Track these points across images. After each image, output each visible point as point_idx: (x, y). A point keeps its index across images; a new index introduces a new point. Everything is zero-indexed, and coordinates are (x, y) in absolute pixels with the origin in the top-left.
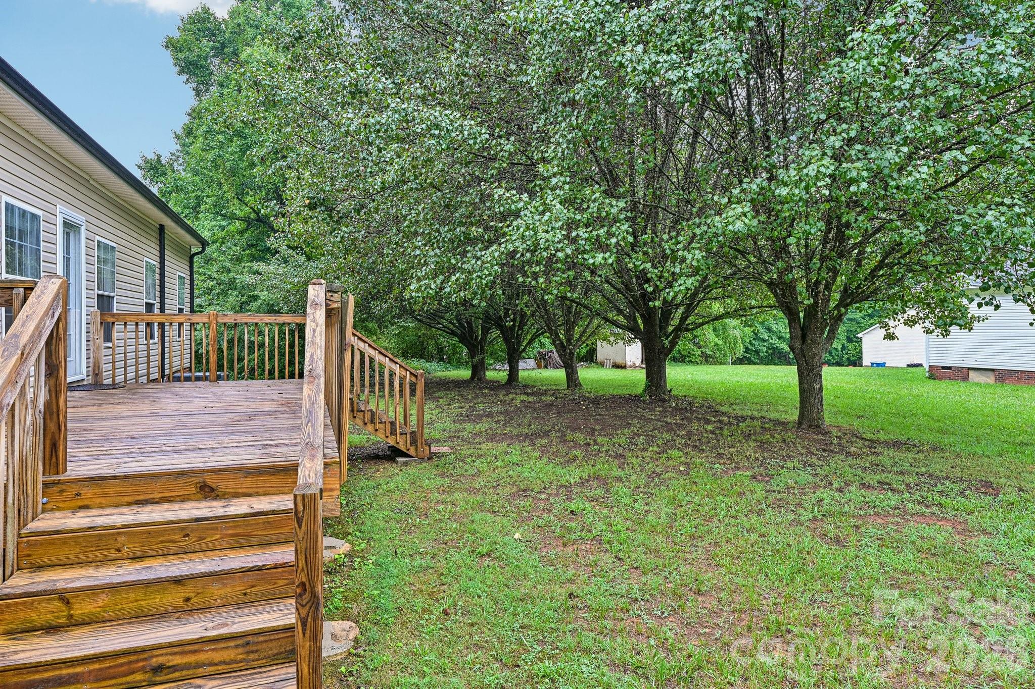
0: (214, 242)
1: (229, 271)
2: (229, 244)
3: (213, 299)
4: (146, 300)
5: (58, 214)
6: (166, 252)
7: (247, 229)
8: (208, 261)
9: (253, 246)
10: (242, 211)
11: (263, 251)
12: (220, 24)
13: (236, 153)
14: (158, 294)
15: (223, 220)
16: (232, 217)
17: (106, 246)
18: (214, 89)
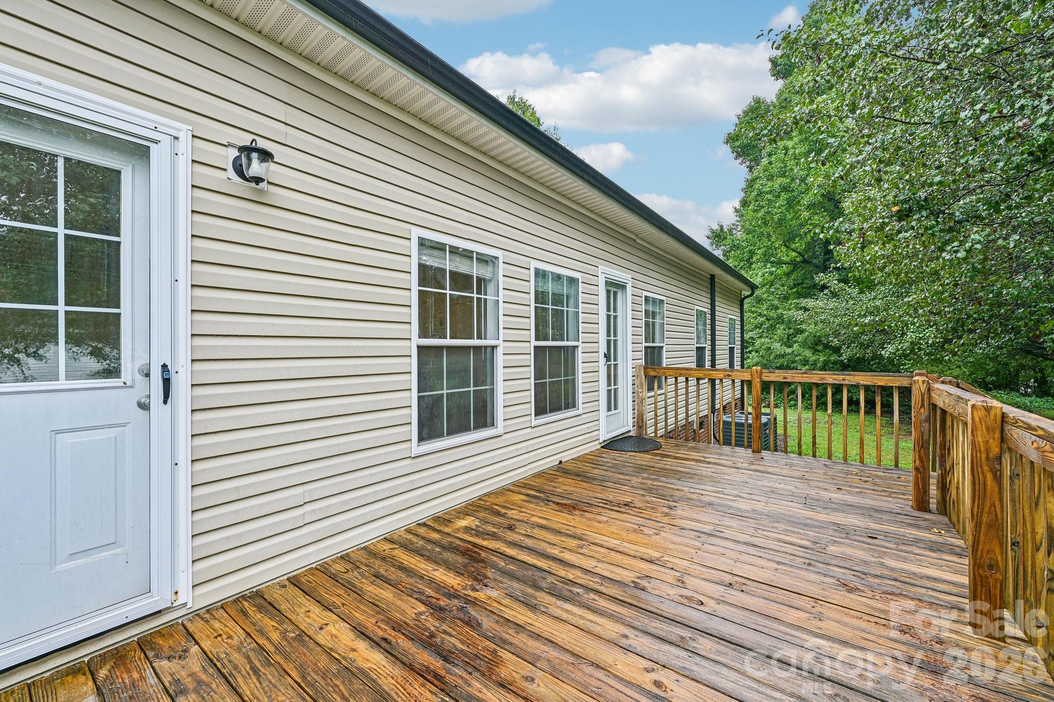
0: (763, 286)
1: (777, 308)
2: (778, 286)
3: (763, 332)
4: (696, 345)
5: (600, 275)
6: (717, 298)
7: (793, 271)
8: (759, 301)
9: (799, 284)
10: (788, 256)
11: (808, 288)
12: (769, 106)
13: (784, 205)
14: (709, 337)
15: (772, 267)
16: (780, 263)
17: (654, 300)
18: (765, 161)
